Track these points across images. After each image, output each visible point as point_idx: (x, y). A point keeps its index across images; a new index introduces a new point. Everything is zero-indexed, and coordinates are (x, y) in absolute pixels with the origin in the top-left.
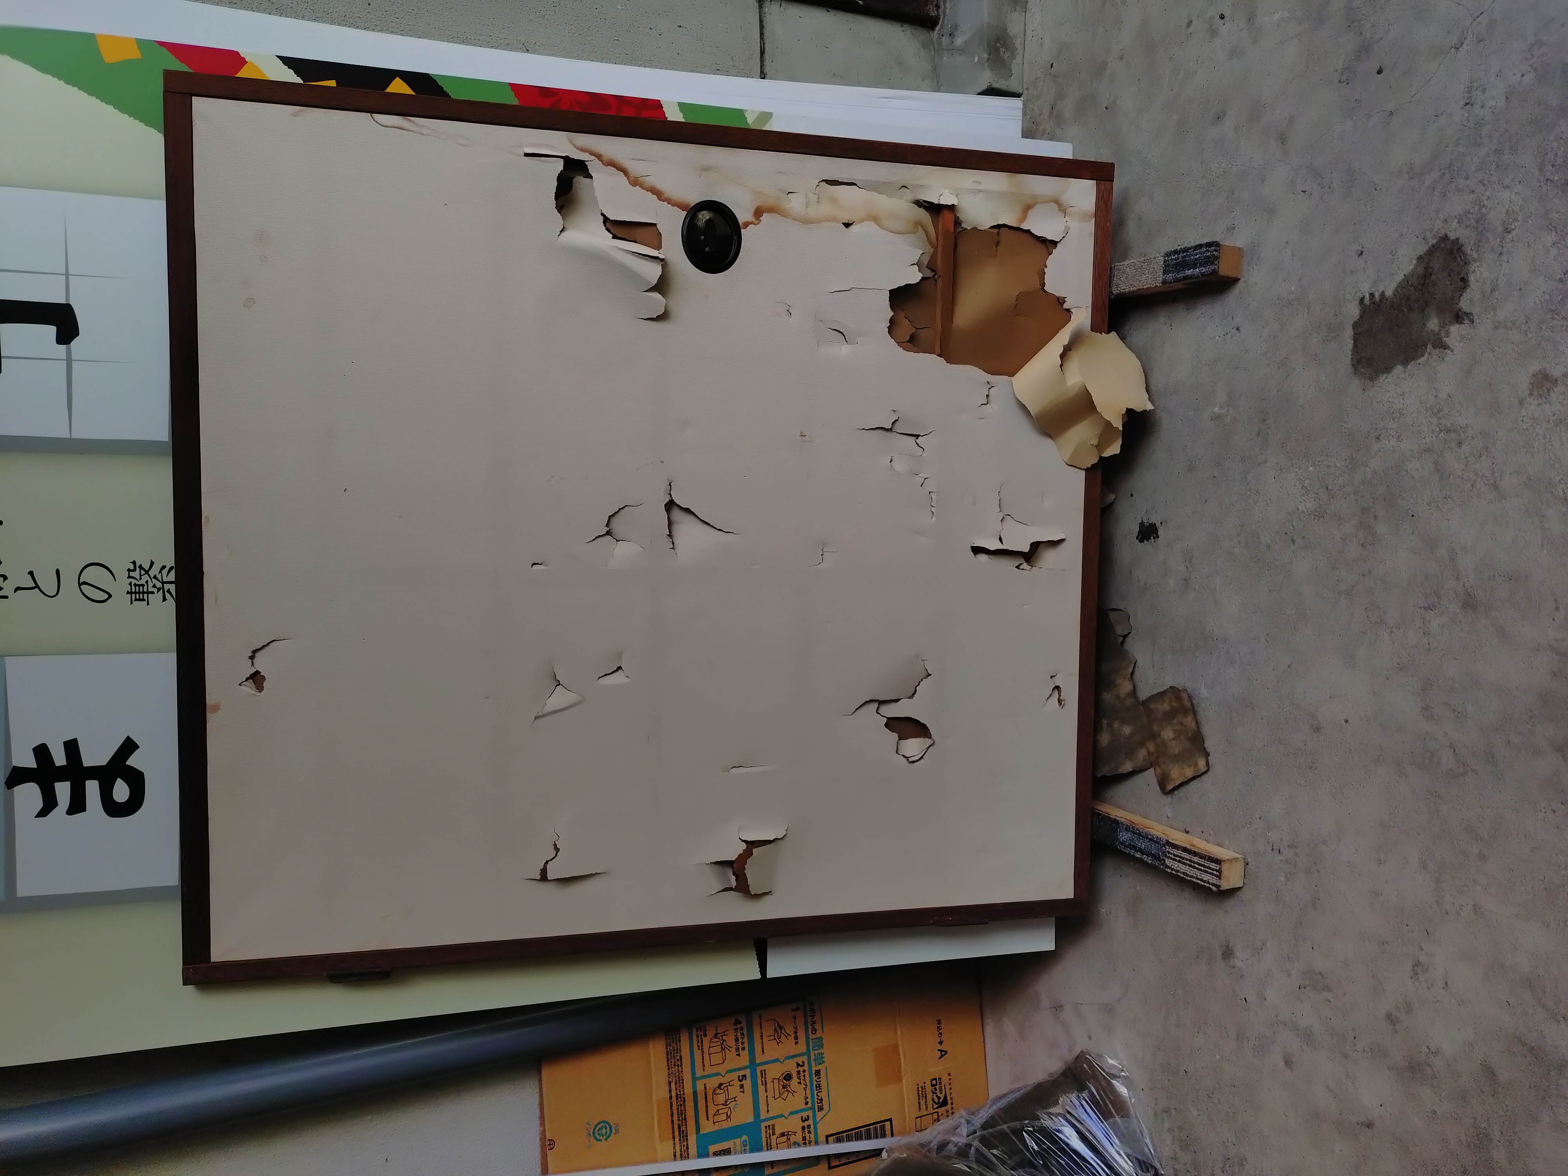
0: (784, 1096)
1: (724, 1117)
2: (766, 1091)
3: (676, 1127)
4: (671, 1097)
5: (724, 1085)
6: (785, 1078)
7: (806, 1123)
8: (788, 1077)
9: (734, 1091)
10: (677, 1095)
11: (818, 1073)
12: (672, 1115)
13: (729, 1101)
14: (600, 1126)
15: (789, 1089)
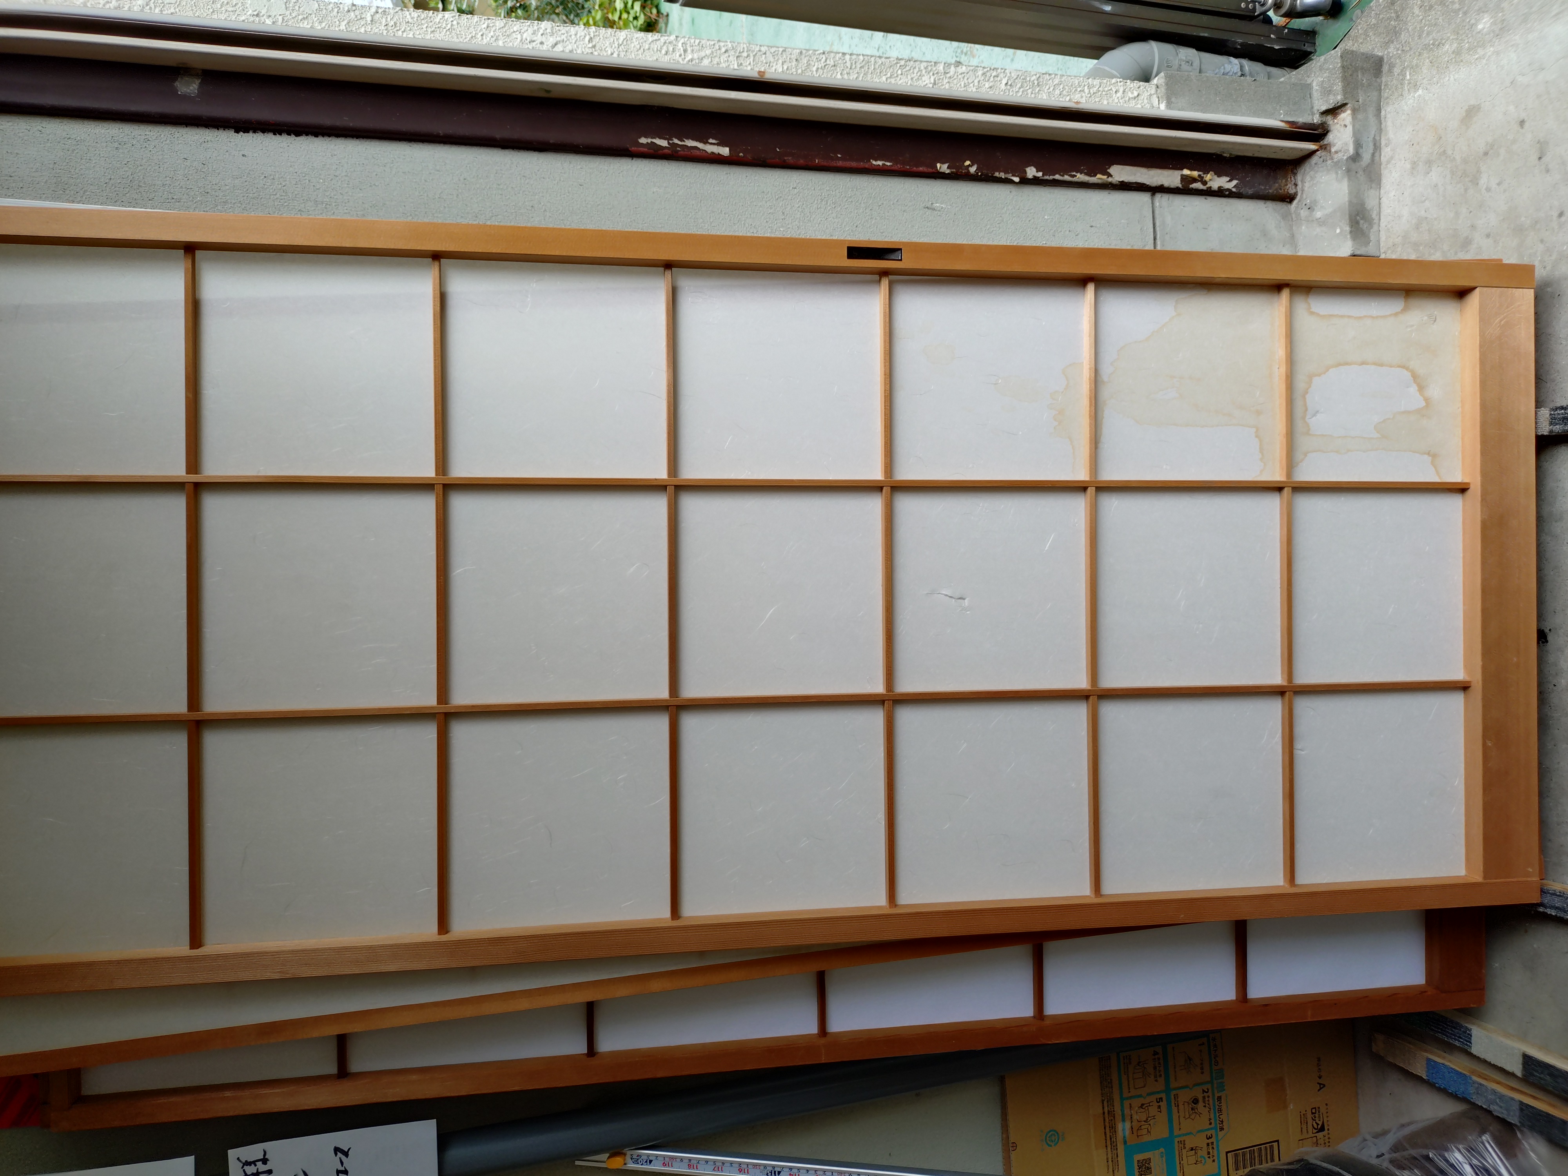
0: (1192, 1117)
1: (1145, 1132)
2: (1178, 1112)
3: (1108, 1138)
4: (1104, 1113)
5: (1146, 1105)
6: (1193, 1102)
7: (1210, 1141)
8: (1196, 1101)
9: (1153, 1111)
10: (1109, 1111)
11: (1219, 1098)
12: (1105, 1128)
13: (1149, 1119)
14: (1051, 1133)
15: (1196, 1111)
